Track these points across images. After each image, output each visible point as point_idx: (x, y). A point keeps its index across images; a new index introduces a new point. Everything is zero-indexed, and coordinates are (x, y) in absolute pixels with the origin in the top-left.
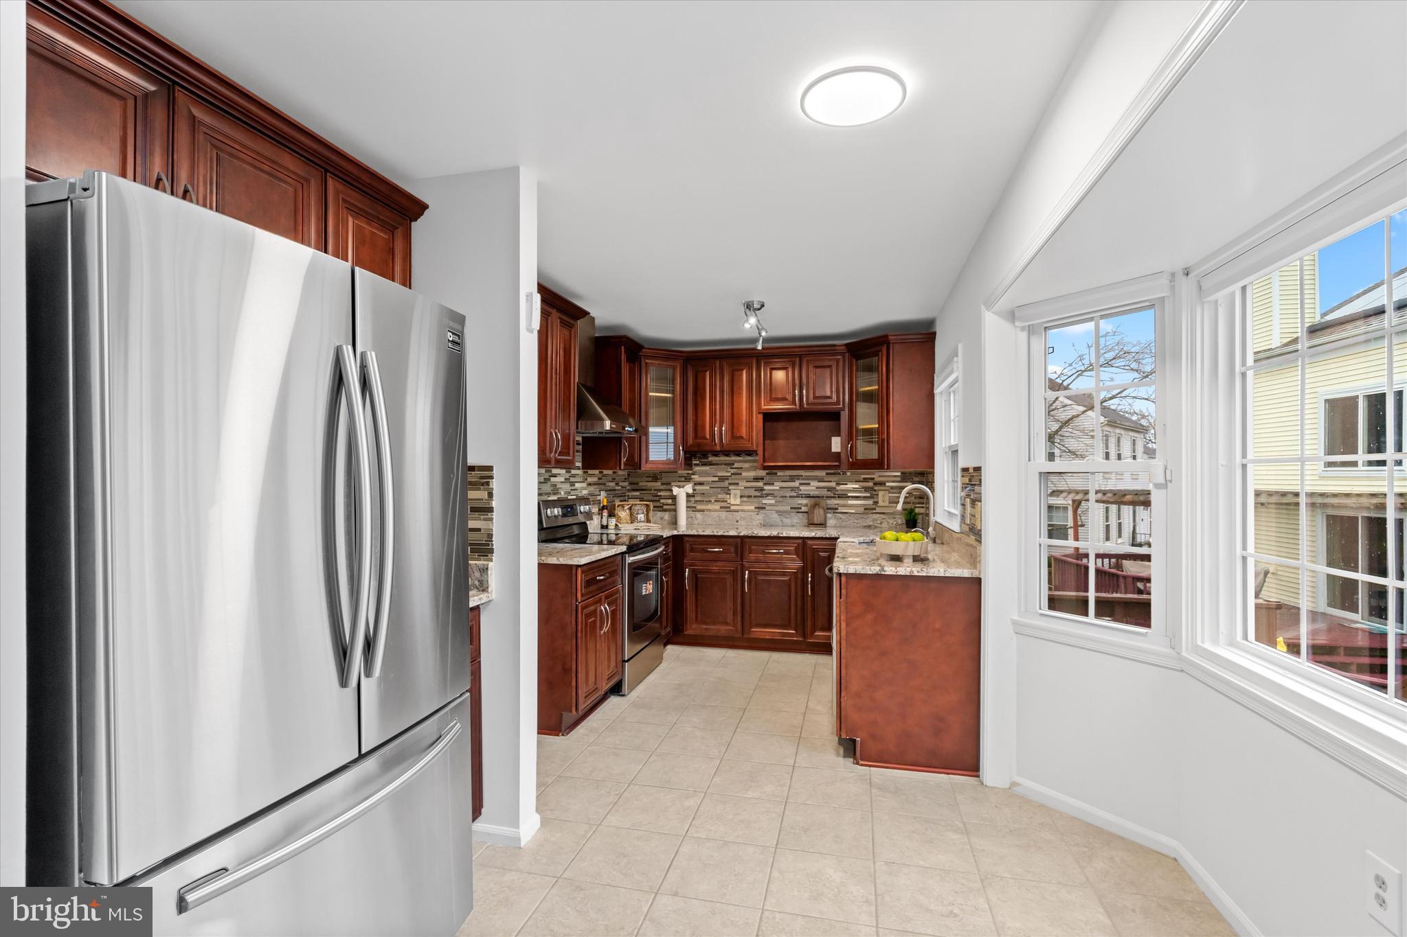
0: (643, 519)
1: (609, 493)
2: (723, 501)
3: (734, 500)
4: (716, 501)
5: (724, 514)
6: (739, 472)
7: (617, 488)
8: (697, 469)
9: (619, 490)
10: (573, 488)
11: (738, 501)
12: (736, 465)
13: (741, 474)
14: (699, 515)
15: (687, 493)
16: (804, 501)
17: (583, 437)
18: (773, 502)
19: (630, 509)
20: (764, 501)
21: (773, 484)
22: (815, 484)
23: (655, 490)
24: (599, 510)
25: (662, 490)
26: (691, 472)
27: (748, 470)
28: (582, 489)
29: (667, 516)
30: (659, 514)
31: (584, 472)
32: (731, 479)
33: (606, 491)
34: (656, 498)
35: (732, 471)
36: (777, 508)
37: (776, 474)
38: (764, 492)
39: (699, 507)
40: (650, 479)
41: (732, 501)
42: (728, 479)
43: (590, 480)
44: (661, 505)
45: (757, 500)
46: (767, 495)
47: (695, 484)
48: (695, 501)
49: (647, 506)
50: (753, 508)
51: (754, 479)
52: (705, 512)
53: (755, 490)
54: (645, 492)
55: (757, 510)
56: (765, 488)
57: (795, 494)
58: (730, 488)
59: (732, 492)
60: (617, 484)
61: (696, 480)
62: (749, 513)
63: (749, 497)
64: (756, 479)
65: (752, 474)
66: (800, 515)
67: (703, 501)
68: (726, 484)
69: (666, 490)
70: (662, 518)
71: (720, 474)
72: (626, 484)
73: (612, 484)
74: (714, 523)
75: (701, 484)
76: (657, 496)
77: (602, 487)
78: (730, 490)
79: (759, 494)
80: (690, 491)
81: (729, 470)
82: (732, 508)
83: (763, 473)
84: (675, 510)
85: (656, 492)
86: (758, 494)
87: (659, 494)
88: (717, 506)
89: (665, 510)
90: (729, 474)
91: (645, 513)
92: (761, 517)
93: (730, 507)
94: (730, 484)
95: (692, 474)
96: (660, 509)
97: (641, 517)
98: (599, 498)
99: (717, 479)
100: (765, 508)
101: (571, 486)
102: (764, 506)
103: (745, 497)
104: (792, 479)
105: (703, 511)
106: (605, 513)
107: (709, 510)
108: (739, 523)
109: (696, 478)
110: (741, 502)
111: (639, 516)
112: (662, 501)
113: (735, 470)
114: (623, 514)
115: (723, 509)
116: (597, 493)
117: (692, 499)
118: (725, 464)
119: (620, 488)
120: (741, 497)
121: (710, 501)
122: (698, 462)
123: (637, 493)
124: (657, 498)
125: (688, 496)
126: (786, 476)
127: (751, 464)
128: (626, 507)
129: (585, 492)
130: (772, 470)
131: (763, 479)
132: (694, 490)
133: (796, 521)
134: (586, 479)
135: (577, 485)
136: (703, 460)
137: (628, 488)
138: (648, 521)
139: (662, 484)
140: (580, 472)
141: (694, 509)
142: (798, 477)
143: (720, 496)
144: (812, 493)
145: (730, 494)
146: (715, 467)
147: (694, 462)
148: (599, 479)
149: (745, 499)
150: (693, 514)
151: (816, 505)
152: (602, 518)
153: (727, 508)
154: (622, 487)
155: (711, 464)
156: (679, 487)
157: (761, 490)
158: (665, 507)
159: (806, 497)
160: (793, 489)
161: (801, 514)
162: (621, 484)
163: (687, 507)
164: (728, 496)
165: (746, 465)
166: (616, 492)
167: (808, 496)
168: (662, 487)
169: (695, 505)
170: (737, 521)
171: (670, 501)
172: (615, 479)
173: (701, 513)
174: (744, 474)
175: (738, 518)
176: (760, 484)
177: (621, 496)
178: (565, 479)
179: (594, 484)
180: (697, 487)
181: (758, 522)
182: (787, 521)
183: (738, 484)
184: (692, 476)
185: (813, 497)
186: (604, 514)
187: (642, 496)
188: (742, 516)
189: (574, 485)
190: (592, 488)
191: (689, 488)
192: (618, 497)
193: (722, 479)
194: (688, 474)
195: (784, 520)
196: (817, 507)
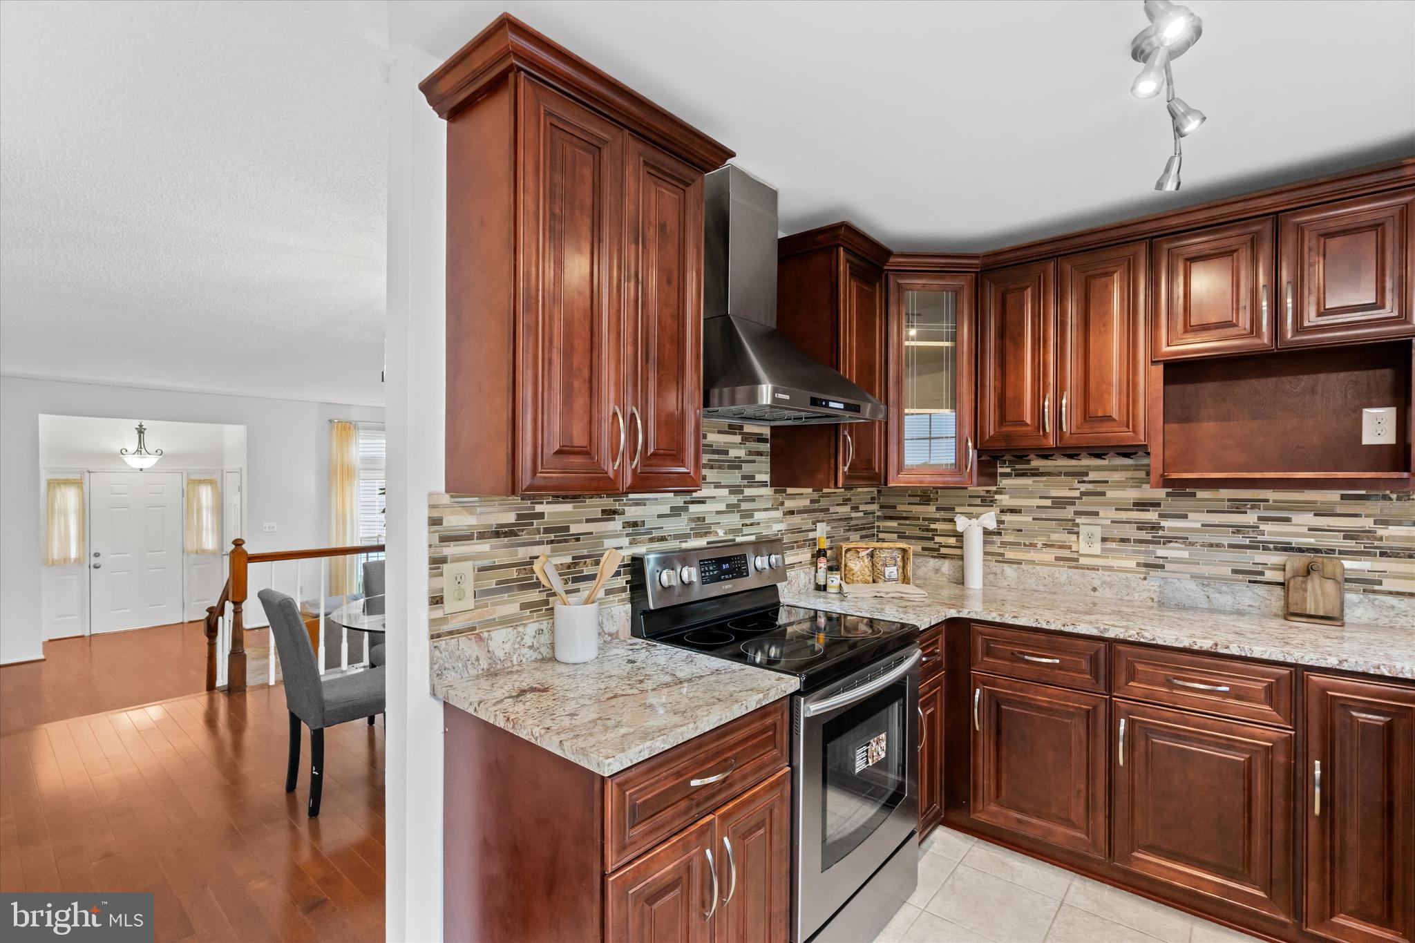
0: (895, 575)
1: (836, 524)
2: (1060, 547)
3: (1087, 544)
4: (1046, 545)
5: (1063, 574)
6: (1099, 490)
7: (854, 515)
8: (1004, 482)
9: (857, 518)
10: (748, 521)
11: (1097, 548)
12: (1092, 476)
13: (1103, 494)
14: (1009, 570)
15: (984, 528)
16: (1275, 558)
17: (772, 428)
18: (1185, 554)
19: (872, 555)
20: (1161, 552)
21: (1185, 517)
22: (1309, 519)
23: (924, 519)
24: (813, 556)
25: (938, 520)
26: (994, 488)
27: (1119, 485)
28: (771, 522)
29: (946, 566)
30: (932, 563)
31: (776, 492)
32: (1081, 504)
33: (828, 522)
34: (927, 535)
35: (1084, 487)
36: (1194, 569)
37: (1194, 495)
38: (1161, 533)
39: (1010, 555)
40: (917, 500)
41: (1084, 548)
42: (1074, 504)
43: (790, 504)
44: (937, 546)
45: (1143, 547)
46: (1169, 540)
47: (1002, 511)
48: (1002, 543)
49: (904, 551)
50: (1132, 564)
51: (1135, 504)
52: (1023, 566)
53: (1139, 529)
54: (907, 522)
55: (1144, 569)
56: (1163, 523)
57: (1247, 542)
58: (1078, 521)
59: (1083, 530)
60: (855, 509)
61: (1004, 503)
62: (1123, 575)
63: (1123, 540)
64: (1141, 505)
65: (1132, 494)
66: (1261, 590)
67: (1019, 544)
68: (1068, 512)
69: (944, 520)
70: (937, 571)
71: (1054, 493)
72: (874, 507)
73: (845, 509)
74: (1041, 588)
75: (1013, 511)
76: (928, 530)
77: (821, 515)
78: (1078, 525)
79: (1149, 537)
80: (992, 525)
81: (1076, 485)
82: (1083, 561)
83: (1160, 493)
84: (961, 558)
85: (926, 523)
86: (1143, 535)
87: (932, 526)
88: (1049, 556)
89: (944, 557)
90: (1077, 494)
91: (900, 563)
92: (1154, 581)
93: (1077, 560)
94: (1077, 513)
95: (996, 493)
96: (935, 554)
97: (892, 571)
98: (811, 535)
99: (1048, 503)
100: (1162, 567)
101: (742, 517)
102: (1161, 562)
103: (1113, 540)
104: (1238, 507)
105: (1019, 562)
106: (823, 563)
107: (1032, 562)
108: (1096, 594)
109: (1005, 500)
110: (1103, 550)
111: (888, 570)
112: (937, 539)
113: (1090, 487)
114: (858, 565)
115: (1062, 563)
116: (811, 526)
117: (995, 538)
118: (1067, 474)
119: (861, 514)
120: (1104, 540)
121: (1033, 545)
122: (1008, 470)
123: (894, 524)
124: (930, 534)
125: (987, 532)
126: (1222, 500)
127: (1129, 474)
128: (863, 553)
129: (777, 527)
130: (1180, 488)
131: (1158, 505)
132: (1000, 522)
133: (1247, 601)
134: (782, 504)
135: (758, 516)
136: (1018, 466)
137: (879, 514)
138: (905, 580)
139: (938, 509)
140: (768, 491)
141: (1000, 559)
142: (1255, 503)
143: (1055, 537)
144: (1295, 541)
145: (1078, 533)
146: (1044, 479)
147: (1000, 470)
148: (812, 501)
149: (1114, 545)
150: (996, 567)
151: (1308, 571)
152: (816, 572)
153: (1072, 561)
154: (866, 513)
155: (1036, 473)
156: (970, 516)
157: (1153, 528)
158: (943, 551)
159: (1276, 549)
160: (1238, 529)
161: (1266, 587)
162: (862, 508)
163: (986, 553)
164: (1074, 537)
165: (1117, 476)
166: (853, 523)
167: (1287, 548)
168: (938, 515)
169: (1001, 551)
170: (1094, 589)
171: (952, 541)
172: (849, 500)
173: (1015, 566)
174: (1111, 494)
175: (1097, 583)
176: (1151, 516)
177: (864, 529)
178: (728, 506)
179: (800, 512)
180: (1008, 518)
181: (1145, 595)
182: (1225, 600)
183: (1097, 514)
184: (997, 497)
185: (1300, 550)
186: (819, 565)
187: (902, 529)
188: (1108, 579)
189: (752, 516)
190: (796, 520)
191: (989, 519)
192: (856, 530)
193: (1060, 503)
194: (988, 492)
195: (1215, 596)
196: (1315, 576)
